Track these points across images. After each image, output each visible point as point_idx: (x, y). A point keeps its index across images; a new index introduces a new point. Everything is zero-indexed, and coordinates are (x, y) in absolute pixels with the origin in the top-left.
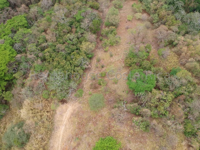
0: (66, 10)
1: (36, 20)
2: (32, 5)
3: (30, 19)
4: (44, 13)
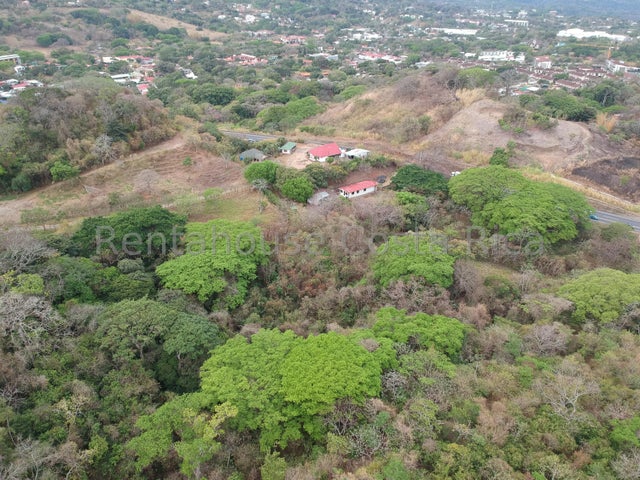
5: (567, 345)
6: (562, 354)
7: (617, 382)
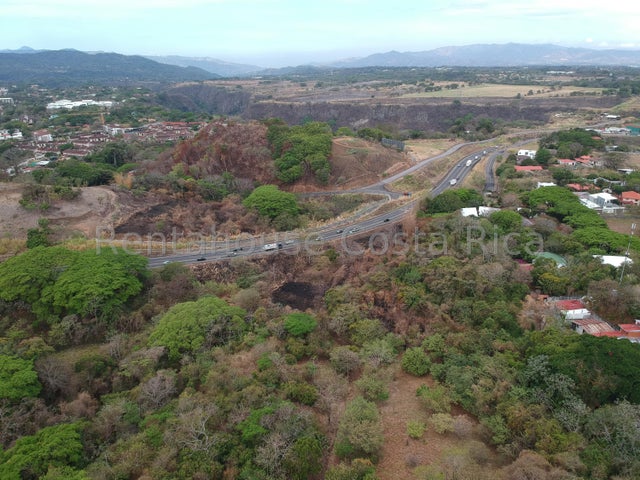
0: (213, 409)
1: (113, 442)
2: (111, 396)
3: (95, 436)
4: (143, 418)
5: (177, 385)
6: (176, 396)
7: (226, 393)
